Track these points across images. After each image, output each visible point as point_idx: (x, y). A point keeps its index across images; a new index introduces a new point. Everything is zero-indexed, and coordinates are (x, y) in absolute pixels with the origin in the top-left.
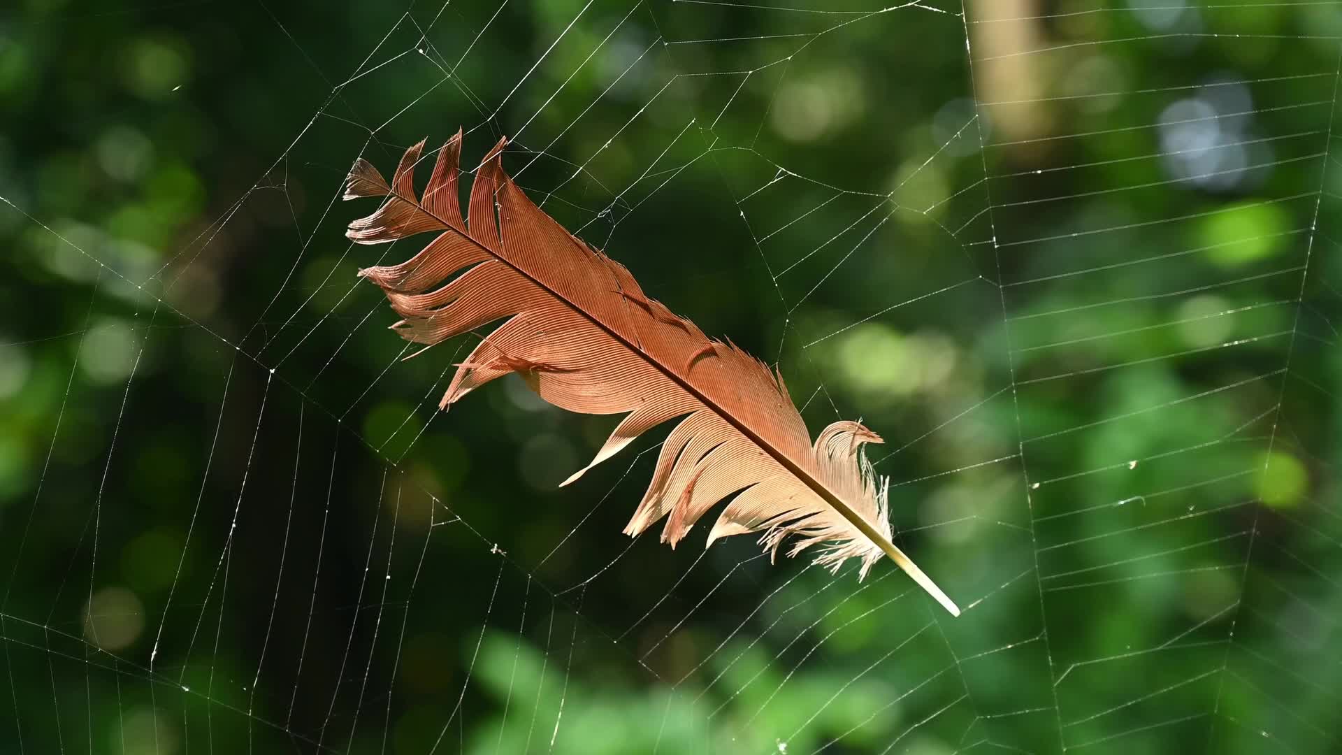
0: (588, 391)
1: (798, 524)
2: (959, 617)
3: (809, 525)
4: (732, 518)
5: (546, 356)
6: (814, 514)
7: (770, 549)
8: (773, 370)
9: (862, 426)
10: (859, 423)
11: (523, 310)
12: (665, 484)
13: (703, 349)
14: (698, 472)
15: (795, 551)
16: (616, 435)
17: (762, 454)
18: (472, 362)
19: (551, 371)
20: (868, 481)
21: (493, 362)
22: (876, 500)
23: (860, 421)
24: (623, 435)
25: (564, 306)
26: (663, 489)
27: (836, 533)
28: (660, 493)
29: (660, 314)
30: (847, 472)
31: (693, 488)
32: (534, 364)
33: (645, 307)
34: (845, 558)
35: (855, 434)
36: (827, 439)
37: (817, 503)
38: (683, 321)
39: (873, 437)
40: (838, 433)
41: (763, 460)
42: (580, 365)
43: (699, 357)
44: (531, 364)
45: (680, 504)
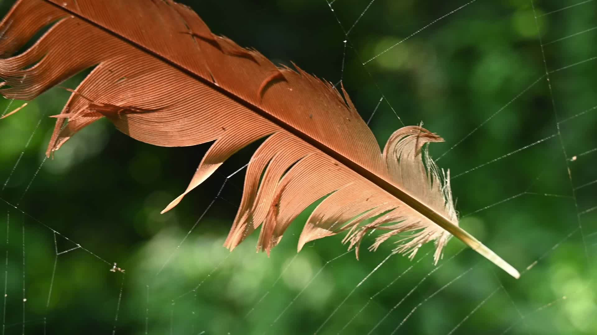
0: (173, 127)
2: (520, 278)
4: (317, 223)
5: (131, 100)
6: (389, 211)
7: (354, 246)
8: (339, 88)
9: (424, 129)
10: (420, 127)
11: (103, 59)
12: (253, 202)
13: (272, 76)
14: (281, 187)
15: (377, 245)
16: (205, 162)
17: (337, 165)
18: (68, 112)
19: (138, 113)
20: (434, 177)
21: (84, 111)
22: (442, 193)
23: (421, 124)
24: (211, 161)
25: (139, 52)
26: (252, 205)
27: (410, 224)
28: (250, 209)
29: (229, 48)
30: (415, 171)
31: (279, 201)
32: (121, 108)
33: (214, 44)
34: (420, 246)
35: (418, 137)
36: (394, 144)
37: (391, 201)
38: (251, 53)
39: (434, 137)
40: (403, 138)
41: (339, 170)
42: (164, 103)
43: (269, 84)
44: (119, 108)
45: (269, 217)
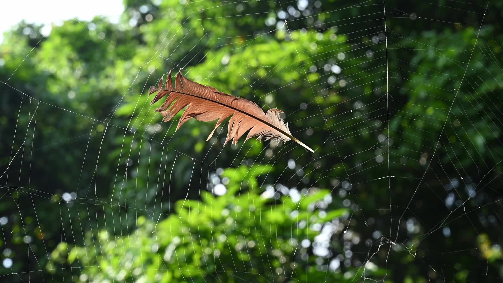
0: (210, 116)
1: (266, 134)
3: (269, 134)
5: (198, 111)
6: (270, 131)
8: (253, 102)
13: (234, 99)
14: (238, 127)
16: (217, 123)
17: (253, 119)
19: (200, 114)
22: (285, 125)
23: (277, 108)
26: (231, 133)
27: (276, 135)
29: (223, 94)
30: (275, 119)
33: (219, 93)
35: (276, 111)
36: (269, 113)
38: (229, 94)
39: (281, 111)
40: (271, 111)
45: (235, 136)
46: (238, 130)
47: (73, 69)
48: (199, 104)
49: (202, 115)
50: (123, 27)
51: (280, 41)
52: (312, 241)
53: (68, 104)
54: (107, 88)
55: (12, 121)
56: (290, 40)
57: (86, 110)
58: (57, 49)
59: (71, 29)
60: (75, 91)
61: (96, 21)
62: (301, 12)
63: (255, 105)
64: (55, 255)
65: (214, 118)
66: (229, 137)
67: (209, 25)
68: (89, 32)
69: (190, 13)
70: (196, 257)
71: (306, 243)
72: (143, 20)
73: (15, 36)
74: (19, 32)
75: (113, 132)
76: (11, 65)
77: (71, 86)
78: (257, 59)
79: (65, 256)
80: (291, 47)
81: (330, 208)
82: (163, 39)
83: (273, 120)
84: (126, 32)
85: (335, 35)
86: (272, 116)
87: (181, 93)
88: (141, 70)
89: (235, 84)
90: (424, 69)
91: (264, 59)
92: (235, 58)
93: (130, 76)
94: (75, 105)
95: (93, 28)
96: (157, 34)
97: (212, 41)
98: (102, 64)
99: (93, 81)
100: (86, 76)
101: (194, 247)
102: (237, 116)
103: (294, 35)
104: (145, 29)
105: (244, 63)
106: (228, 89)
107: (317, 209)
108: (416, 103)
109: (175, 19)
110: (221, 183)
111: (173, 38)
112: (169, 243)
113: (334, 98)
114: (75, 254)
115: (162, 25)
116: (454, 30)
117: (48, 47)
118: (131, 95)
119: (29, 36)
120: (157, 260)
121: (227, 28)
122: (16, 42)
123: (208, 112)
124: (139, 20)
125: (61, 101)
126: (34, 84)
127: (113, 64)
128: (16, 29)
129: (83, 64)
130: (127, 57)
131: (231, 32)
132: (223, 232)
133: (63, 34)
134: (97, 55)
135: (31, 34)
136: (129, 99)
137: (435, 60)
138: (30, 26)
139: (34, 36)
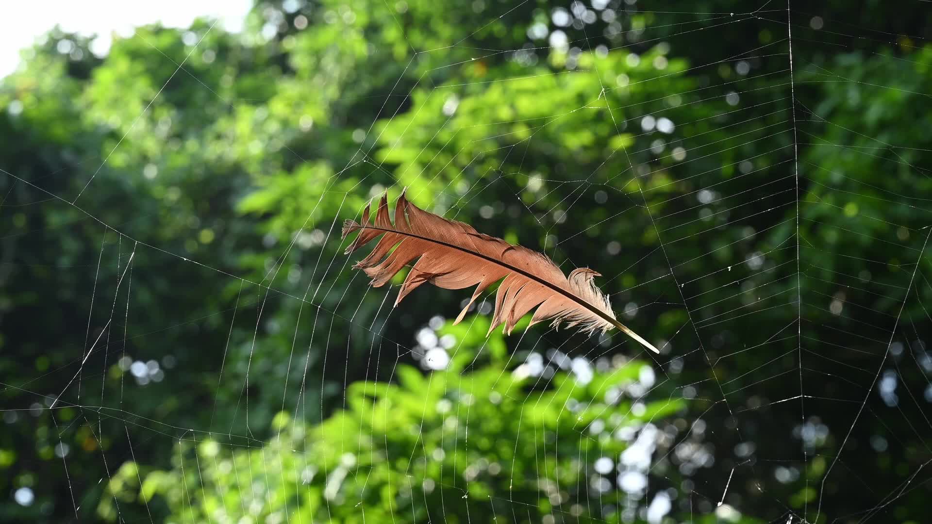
0: (460, 279)
1: (568, 316)
3: (573, 316)
5: (438, 270)
6: (575, 310)
7: (555, 328)
9: (590, 269)
11: (424, 253)
13: (507, 247)
14: (515, 301)
19: (441, 275)
20: (598, 294)
22: (604, 300)
23: (588, 267)
27: (588, 317)
29: (485, 238)
30: (586, 289)
32: (434, 274)
33: (479, 236)
34: (594, 329)
35: (586, 273)
36: (574, 276)
38: (497, 239)
39: (596, 274)
40: (578, 274)
42: (454, 269)
43: (506, 251)
45: (509, 317)
46: (514, 307)
47: (153, 121)
48: (439, 256)
49: (445, 276)
50: (251, 40)
51: (557, 71)
52: (616, 461)
53: (143, 190)
54: (220, 158)
55: (37, 221)
56: (577, 69)
57: (178, 202)
58: (123, 82)
59: (150, 43)
60: (156, 163)
61: (199, 27)
62: (598, 13)
63: (547, 260)
64: (115, 486)
65: (469, 284)
66: (497, 320)
67: (417, 37)
68: (185, 48)
69: (380, 14)
70: (388, 493)
71: (604, 465)
72: (289, 26)
73: (41, 58)
74: (50, 49)
75: (229, 244)
76: (34, 113)
77: (150, 154)
78: (512, 106)
79: (135, 487)
80: (577, 83)
81: (652, 396)
82: (329, 63)
83: (581, 289)
84: (256, 50)
85: (664, 59)
86: (580, 282)
87: (405, 234)
88: (285, 123)
89: (470, 154)
90: (839, 127)
91: (527, 106)
92: (469, 103)
93: (265, 137)
94: (158, 191)
95: (191, 41)
96: (317, 55)
97: (424, 70)
98: (210, 111)
99: (192, 145)
100: (178, 136)
101: (383, 472)
102: (513, 281)
103: (585, 59)
104: (290, 44)
105: (486, 113)
106: (455, 164)
107: (626, 399)
108: (823, 194)
109: (352, 26)
110: (438, 345)
111: (349, 63)
112: (335, 465)
113: (662, 183)
114: (152, 484)
115: (326, 36)
116: (898, 52)
117: (104, 77)
118: (266, 173)
119: (68, 55)
120: (312, 498)
121: (453, 42)
122: (45, 69)
123: (457, 272)
124: (281, 27)
125: (131, 183)
126: (79, 151)
127: (230, 111)
128: (43, 41)
129: (173, 112)
130: (259, 98)
131: (461, 52)
132: (439, 444)
133: (135, 54)
134: (200, 95)
135: (71, 53)
136: (261, 181)
137: (861, 110)
138: (70, 37)
139: (79, 57)
